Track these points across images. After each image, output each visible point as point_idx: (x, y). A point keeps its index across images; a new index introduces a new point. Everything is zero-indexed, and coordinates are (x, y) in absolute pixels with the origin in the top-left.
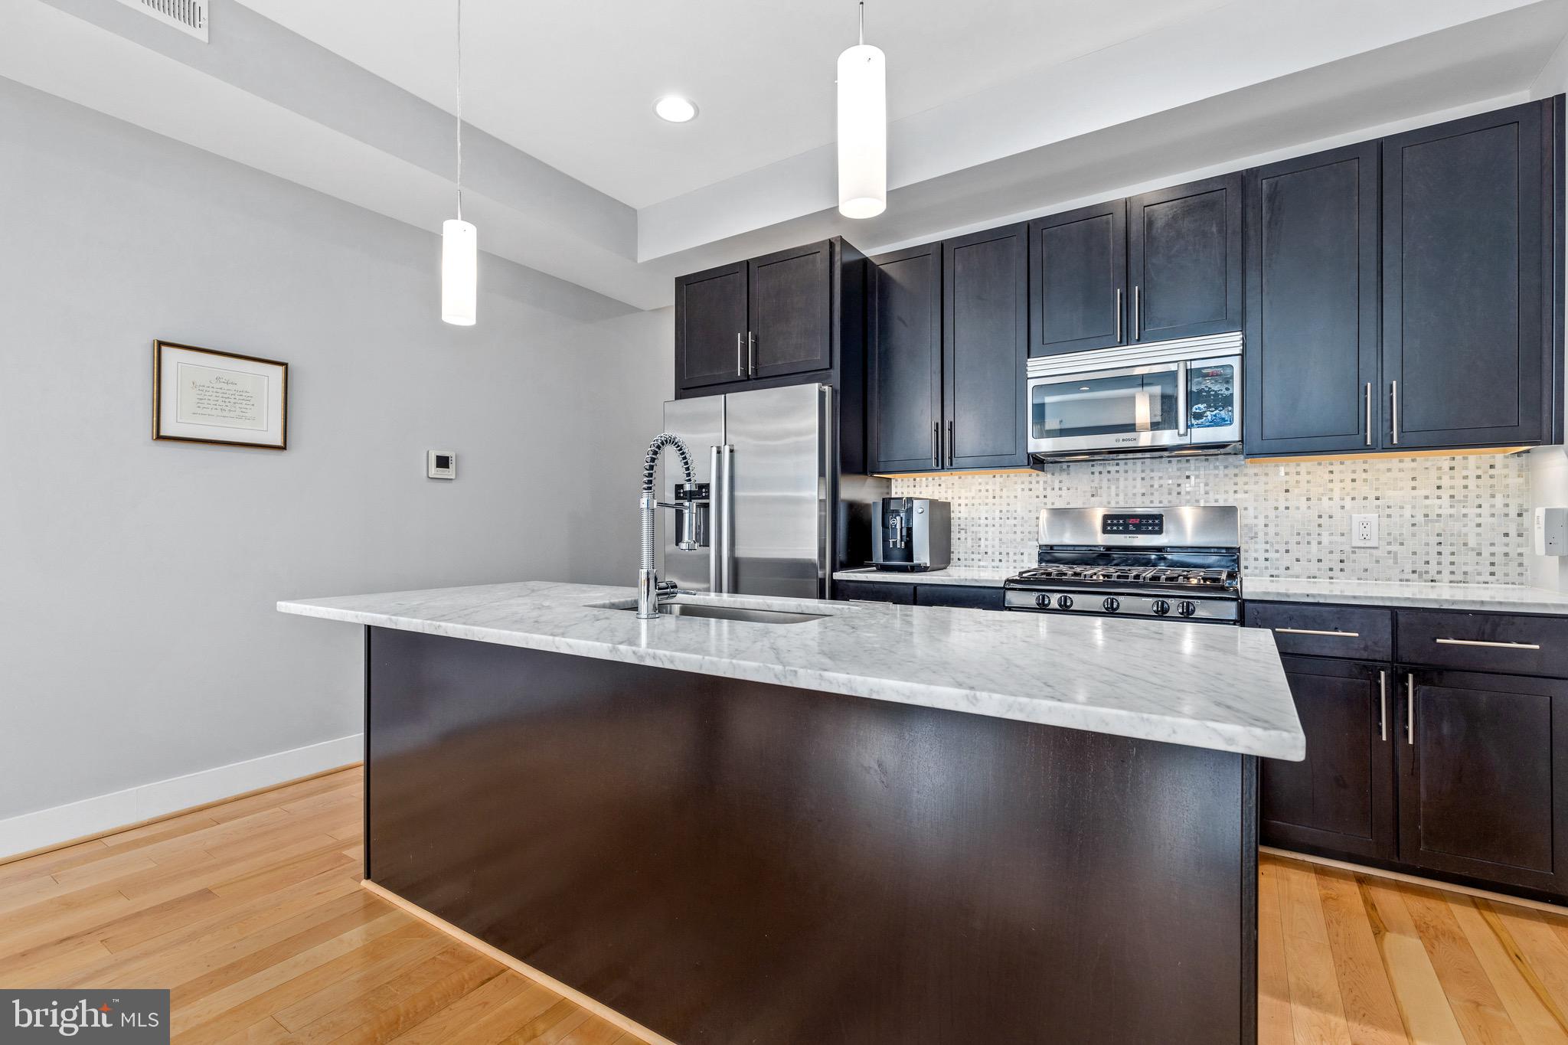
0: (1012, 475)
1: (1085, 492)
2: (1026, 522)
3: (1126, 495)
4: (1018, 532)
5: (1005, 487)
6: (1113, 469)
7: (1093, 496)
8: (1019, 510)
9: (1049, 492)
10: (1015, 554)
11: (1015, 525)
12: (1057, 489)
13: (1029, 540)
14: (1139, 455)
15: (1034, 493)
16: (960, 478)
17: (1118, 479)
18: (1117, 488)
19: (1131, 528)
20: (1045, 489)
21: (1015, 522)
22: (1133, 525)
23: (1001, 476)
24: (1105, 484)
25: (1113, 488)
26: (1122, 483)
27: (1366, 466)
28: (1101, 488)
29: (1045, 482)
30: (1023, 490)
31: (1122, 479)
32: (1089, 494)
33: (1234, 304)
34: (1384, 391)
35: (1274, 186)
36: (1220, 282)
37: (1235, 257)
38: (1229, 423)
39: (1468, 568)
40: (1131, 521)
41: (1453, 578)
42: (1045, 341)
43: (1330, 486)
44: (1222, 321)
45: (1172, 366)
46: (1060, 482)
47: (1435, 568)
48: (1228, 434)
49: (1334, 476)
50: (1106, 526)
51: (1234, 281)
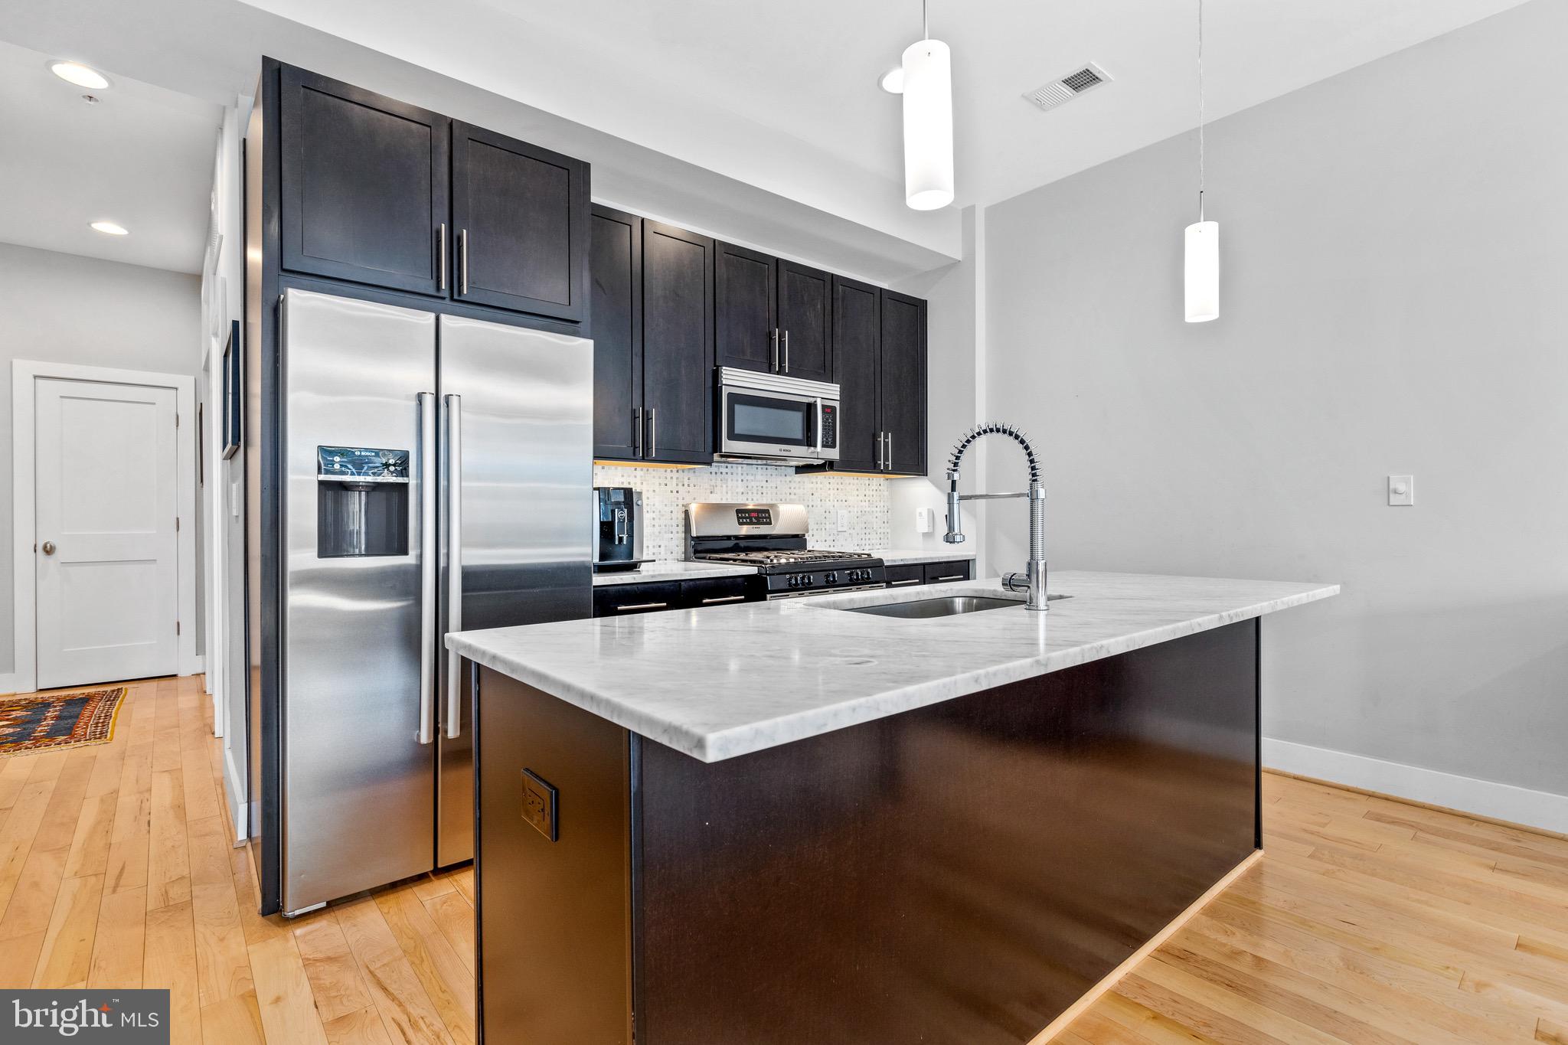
0: (651, 469)
1: (706, 489)
2: (663, 515)
3: (732, 493)
4: (657, 525)
5: (645, 480)
6: (724, 470)
7: (711, 492)
8: (657, 504)
9: (680, 488)
10: (654, 547)
11: (654, 519)
12: (686, 485)
13: (666, 532)
14: (740, 460)
15: (669, 488)
16: (603, 468)
17: (727, 480)
18: (727, 486)
19: (754, 520)
20: (677, 485)
21: (654, 515)
22: (755, 518)
23: (642, 470)
24: (719, 483)
25: (724, 486)
26: (730, 483)
27: (842, 481)
28: (716, 486)
29: (677, 478)
30: (660, 484)
31: (729, 480)
32: (709, 491)
33: (828, 364)
34: (886, 437)
35: (844, 292)
36: (822, 345)
37: (828, 331)
38: (834, 446)
39: (873, 542)
40: (753, 514)
41: (870, 547)
42: (726, 355)
43: (829, 492)
44: (823, 373)
45: (812, 400)
46: (689, 479)
47: (863, 542)
48: (834, 454)
49: (831, 486)
50: (738, 518)
51: (828, 347)
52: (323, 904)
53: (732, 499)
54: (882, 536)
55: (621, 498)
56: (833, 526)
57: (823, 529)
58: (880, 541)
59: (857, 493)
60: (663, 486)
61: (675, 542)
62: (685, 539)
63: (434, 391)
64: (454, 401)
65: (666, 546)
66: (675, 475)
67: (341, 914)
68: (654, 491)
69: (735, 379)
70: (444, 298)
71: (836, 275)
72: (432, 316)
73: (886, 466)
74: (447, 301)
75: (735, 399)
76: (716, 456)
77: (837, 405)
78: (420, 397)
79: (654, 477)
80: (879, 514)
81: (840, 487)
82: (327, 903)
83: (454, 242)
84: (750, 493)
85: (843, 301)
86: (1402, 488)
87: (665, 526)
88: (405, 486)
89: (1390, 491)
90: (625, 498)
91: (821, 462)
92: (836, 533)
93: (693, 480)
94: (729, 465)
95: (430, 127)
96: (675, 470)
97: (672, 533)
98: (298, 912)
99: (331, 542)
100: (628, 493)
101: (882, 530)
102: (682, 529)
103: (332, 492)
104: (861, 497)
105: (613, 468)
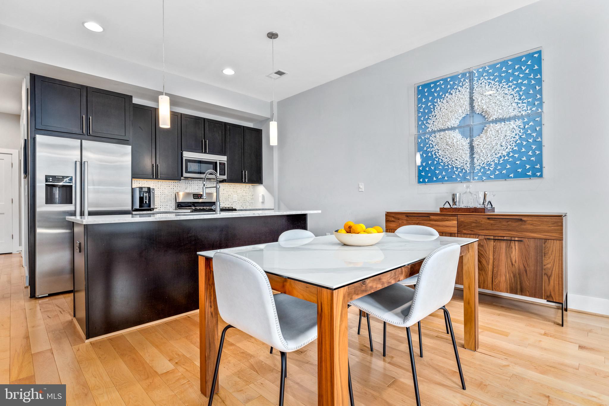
3: (193, 189)
5: (162, 185)
6: (191, 182)
8: (166, 192)
9: (174, 187)
12: (177, 187)
14: (196, 179)
15: (170, 187)
16: (147, 181)
19: (199, 197)
20: (173, 187)
21: (165, 196)
23: (160, 182)
25: (191, 187)
26: (192, 186)
27: (235, 186)
29: (173, 185)
30: (167, 186)
32: (185, 189)
33: (224, 150)
34: (245, 172)
35: (230, 128)
36: (221, 144)
37: (224, 140)
38: (225, 175)
39: (247, 205)
40: (199, 196)
41: (246, 207)
42: (186, 147)
43: (230, 189)
44: (221, 153)
45: (216, 161)
46: (178, 185)
47: (243, 205)
48: (225, 177)
49: (231, 187)
50: (194, 197)
51: (224, 145)
52: (47, 295)
53: (194, 191)
54: (250, 203)
55: (146, 190)
56: (232, 200)
57: (228, 201)
58: (250, 205)
59: (241, 189)
60: (168, 187)
61: (172, 204)
62: (175, 203)
63: (80, 161)
64: (86, 163)
65: (169, 205)
66: (172, 183)
67: (52, 298)
68: (165, 188)
69: (187, 155)
70: (85, 135)
71: (226, 123)
72: (80, 141)
73: (245, 181)
74: (86, 136)
75: (188, 161)
76: (182, 178)
77: (226, 162)
78: (76, 162)
79: (165, 184)
80: (249, 196)
81: (234, 188)
82: (49, 294)
83: (88, 119)
84: (200, 189)
85: (229, 131)
86: (361, 187)
87: (169, 199)
88: (71, 186)
89: (359, 188)
90: (148, 190)
91: (222, 180)
92: (232, 202)
93: (179, 185)
94: (192, 181)
95: (80, 89)
96: (172, 182)
97: (171, 201)
98: (40, 296)
99: (50, 200)
100: (149, 189)
101: (251, 201)
102: (174, 200)
103: (49, 188)
104: (243, 191)
105: (150, 181)
